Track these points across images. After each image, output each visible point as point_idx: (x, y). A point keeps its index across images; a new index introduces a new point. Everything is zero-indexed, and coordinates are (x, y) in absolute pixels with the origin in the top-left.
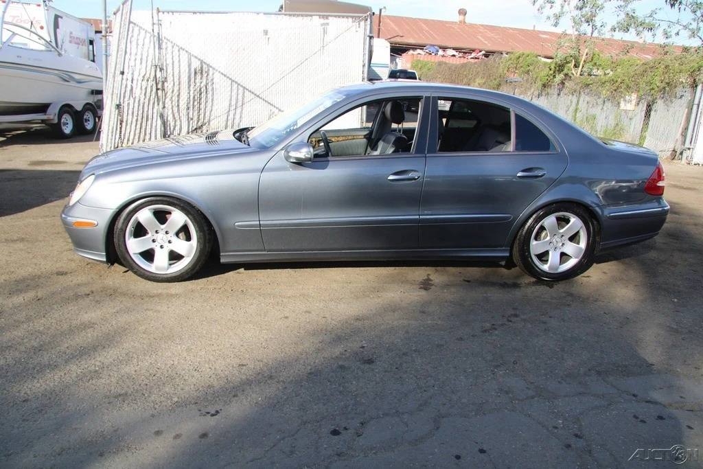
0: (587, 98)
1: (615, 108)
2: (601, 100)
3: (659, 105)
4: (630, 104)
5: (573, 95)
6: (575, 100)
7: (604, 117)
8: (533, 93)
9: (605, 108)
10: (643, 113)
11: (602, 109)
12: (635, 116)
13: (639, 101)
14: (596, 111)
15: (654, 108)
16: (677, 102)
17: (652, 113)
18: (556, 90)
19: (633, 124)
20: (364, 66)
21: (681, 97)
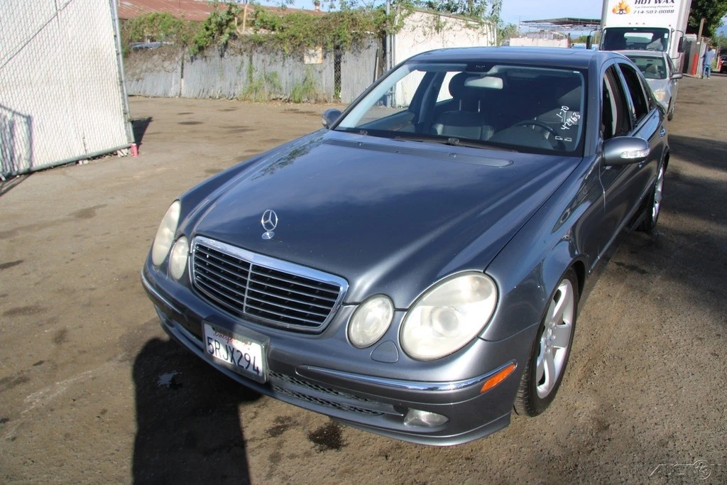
0: (262, 57)
1: (299, 63)
2: (279, 57)
3: (347, 56)
4: (315, 58)
5: (242, 54)
6: (246, 60)
7: (288, 73)
8: (183, 58)
9: (287, 65)
10: (333, 65)
11: (283, 66)
12: (325, 68)
13: (326, 54)
14: (277, 68)
15: (343, 58)
16: (365, 52)
17: (342, 64)
18: (216, 51)
19: (324, 76)
20: (115, 36)
21: (369, 47)
